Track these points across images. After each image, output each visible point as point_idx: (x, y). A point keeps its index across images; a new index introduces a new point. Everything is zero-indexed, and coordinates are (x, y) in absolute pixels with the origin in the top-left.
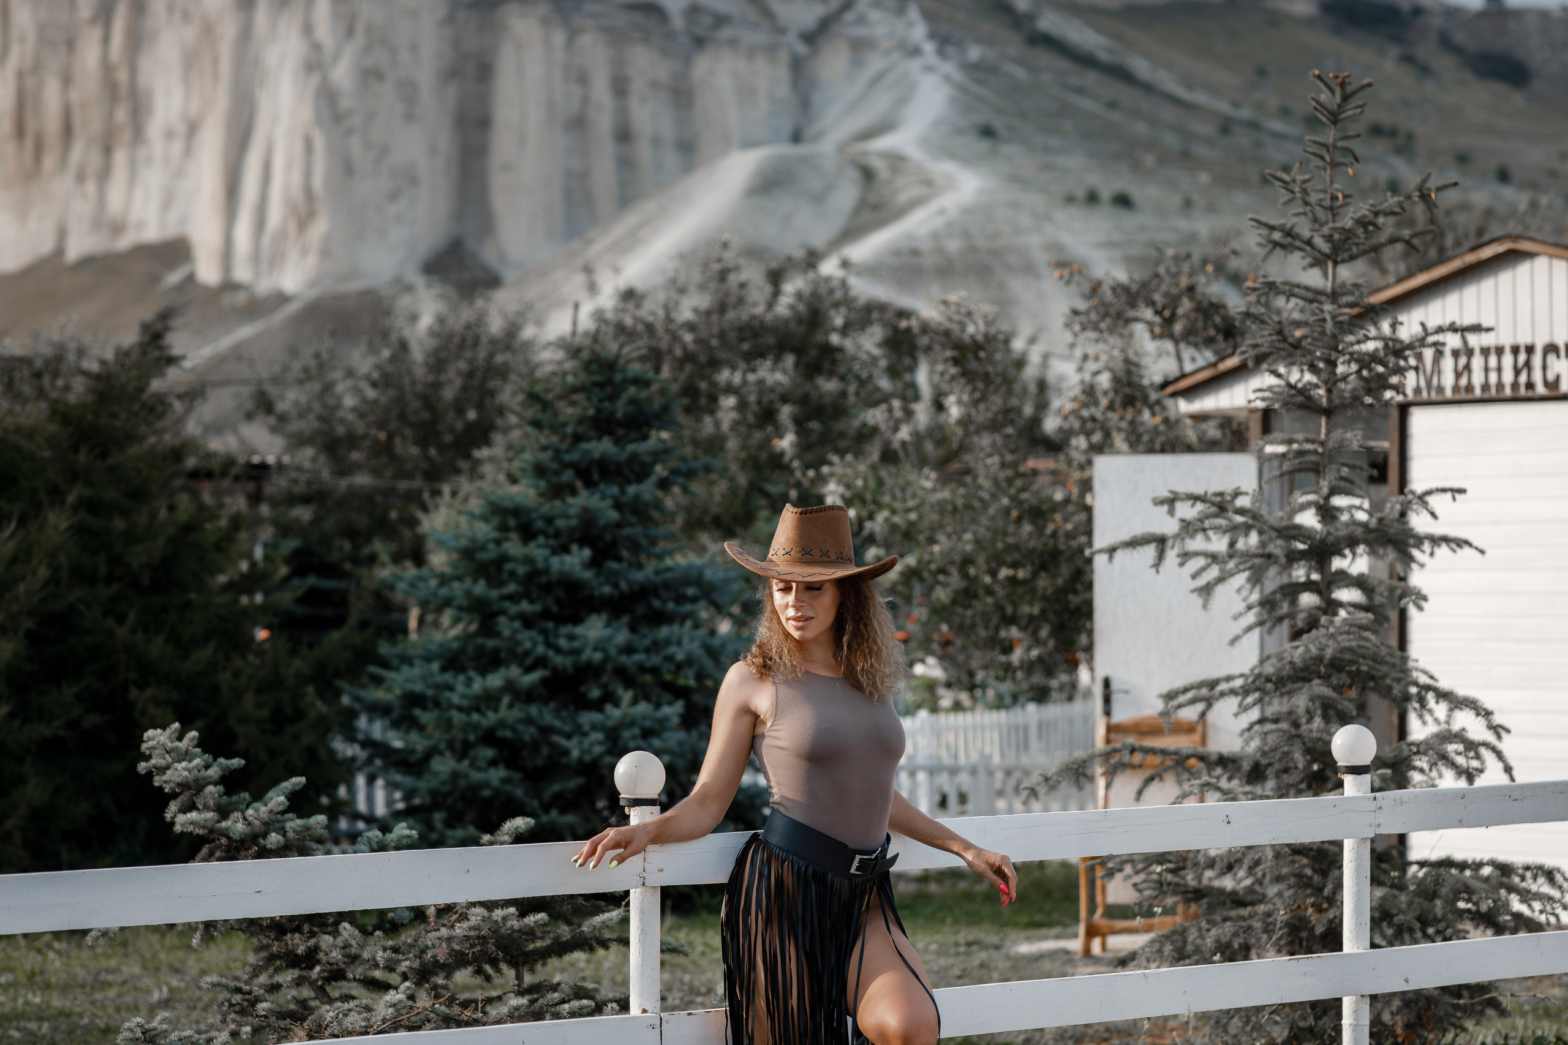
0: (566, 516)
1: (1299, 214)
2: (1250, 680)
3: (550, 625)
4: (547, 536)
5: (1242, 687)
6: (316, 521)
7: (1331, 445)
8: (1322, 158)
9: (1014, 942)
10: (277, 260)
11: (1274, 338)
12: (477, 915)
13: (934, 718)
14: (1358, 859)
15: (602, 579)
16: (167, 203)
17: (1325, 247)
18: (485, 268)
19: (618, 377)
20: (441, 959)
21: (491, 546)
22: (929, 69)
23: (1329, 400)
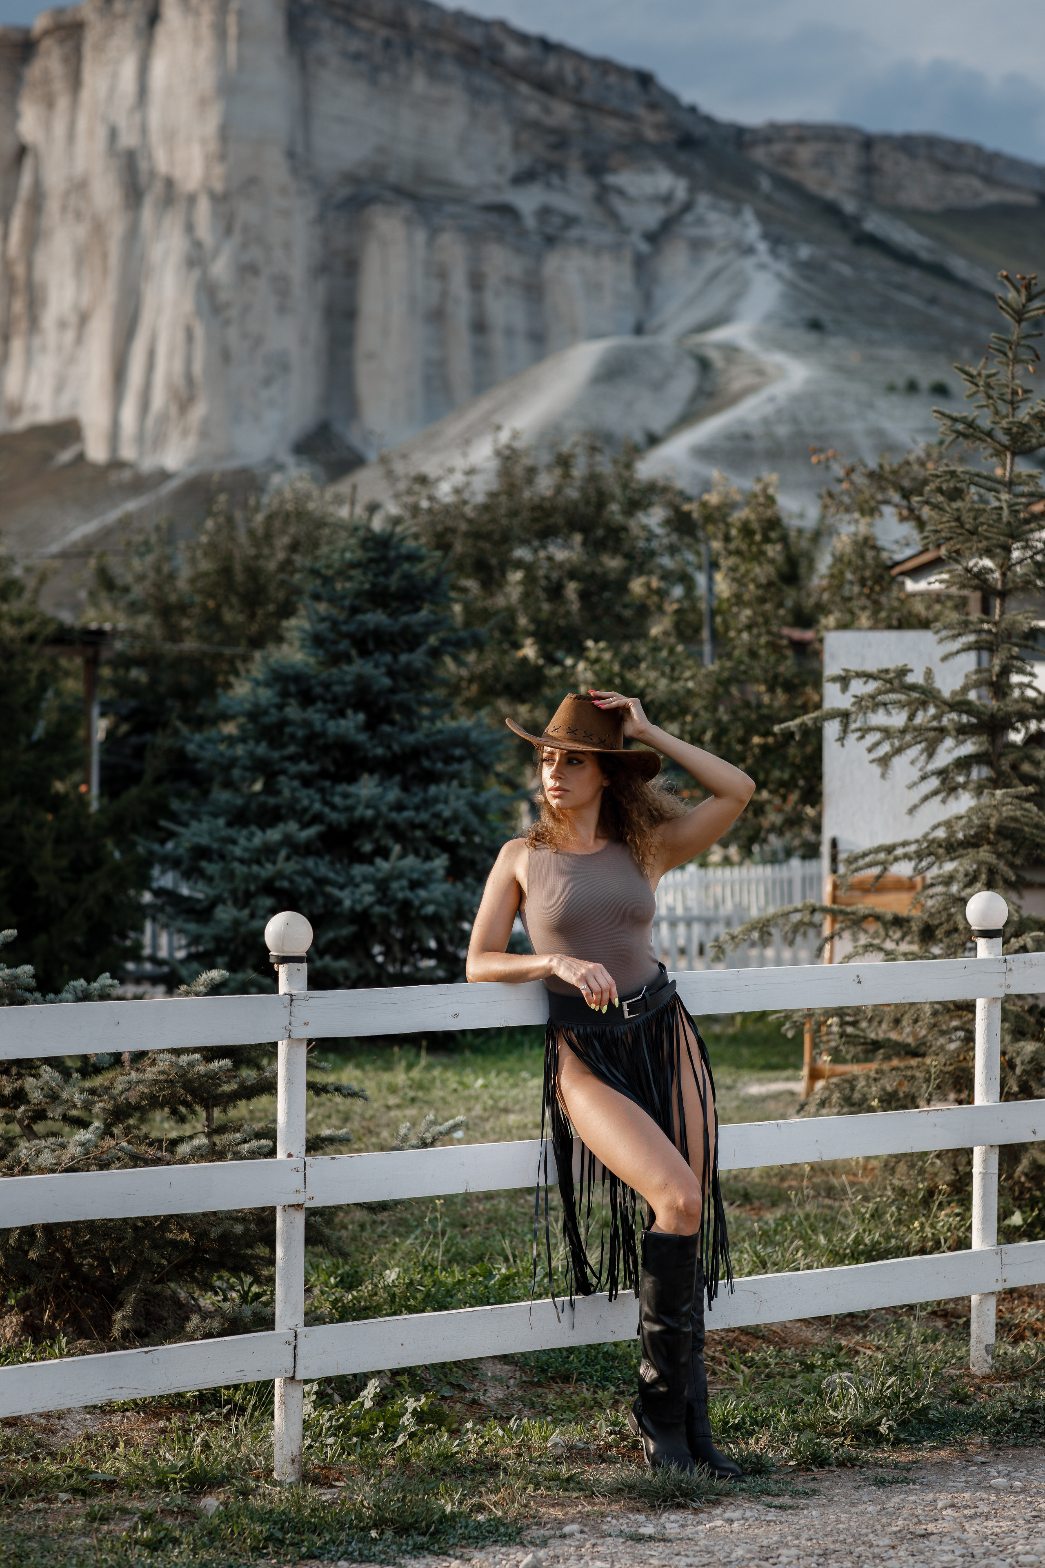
0: (342, 683)
1: (982, 406)
2: (925, 845)
3: (328, 784)
4: (325, 701)
5: (916, 852)
6: (154, 681)
7: (1003, 625)
8: (1005, 354)
9: (745, 1084)
10: (159, 441)
11: (953, 524)
12: (164, 1062)
13: (702, 872)
14: (989, 1017)
15: (375, 742)
16: (60, 388)
17: (1005, 439)
18: (351, 449)
19: (392, 554)
20: (133, 1101)
21: (273, 711)
22: (762, 267)
23: (1004, 583)
